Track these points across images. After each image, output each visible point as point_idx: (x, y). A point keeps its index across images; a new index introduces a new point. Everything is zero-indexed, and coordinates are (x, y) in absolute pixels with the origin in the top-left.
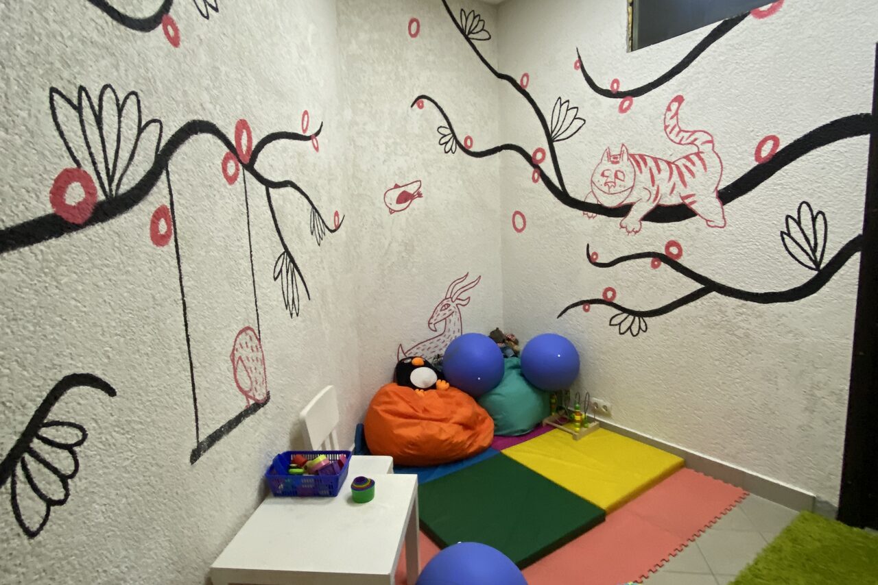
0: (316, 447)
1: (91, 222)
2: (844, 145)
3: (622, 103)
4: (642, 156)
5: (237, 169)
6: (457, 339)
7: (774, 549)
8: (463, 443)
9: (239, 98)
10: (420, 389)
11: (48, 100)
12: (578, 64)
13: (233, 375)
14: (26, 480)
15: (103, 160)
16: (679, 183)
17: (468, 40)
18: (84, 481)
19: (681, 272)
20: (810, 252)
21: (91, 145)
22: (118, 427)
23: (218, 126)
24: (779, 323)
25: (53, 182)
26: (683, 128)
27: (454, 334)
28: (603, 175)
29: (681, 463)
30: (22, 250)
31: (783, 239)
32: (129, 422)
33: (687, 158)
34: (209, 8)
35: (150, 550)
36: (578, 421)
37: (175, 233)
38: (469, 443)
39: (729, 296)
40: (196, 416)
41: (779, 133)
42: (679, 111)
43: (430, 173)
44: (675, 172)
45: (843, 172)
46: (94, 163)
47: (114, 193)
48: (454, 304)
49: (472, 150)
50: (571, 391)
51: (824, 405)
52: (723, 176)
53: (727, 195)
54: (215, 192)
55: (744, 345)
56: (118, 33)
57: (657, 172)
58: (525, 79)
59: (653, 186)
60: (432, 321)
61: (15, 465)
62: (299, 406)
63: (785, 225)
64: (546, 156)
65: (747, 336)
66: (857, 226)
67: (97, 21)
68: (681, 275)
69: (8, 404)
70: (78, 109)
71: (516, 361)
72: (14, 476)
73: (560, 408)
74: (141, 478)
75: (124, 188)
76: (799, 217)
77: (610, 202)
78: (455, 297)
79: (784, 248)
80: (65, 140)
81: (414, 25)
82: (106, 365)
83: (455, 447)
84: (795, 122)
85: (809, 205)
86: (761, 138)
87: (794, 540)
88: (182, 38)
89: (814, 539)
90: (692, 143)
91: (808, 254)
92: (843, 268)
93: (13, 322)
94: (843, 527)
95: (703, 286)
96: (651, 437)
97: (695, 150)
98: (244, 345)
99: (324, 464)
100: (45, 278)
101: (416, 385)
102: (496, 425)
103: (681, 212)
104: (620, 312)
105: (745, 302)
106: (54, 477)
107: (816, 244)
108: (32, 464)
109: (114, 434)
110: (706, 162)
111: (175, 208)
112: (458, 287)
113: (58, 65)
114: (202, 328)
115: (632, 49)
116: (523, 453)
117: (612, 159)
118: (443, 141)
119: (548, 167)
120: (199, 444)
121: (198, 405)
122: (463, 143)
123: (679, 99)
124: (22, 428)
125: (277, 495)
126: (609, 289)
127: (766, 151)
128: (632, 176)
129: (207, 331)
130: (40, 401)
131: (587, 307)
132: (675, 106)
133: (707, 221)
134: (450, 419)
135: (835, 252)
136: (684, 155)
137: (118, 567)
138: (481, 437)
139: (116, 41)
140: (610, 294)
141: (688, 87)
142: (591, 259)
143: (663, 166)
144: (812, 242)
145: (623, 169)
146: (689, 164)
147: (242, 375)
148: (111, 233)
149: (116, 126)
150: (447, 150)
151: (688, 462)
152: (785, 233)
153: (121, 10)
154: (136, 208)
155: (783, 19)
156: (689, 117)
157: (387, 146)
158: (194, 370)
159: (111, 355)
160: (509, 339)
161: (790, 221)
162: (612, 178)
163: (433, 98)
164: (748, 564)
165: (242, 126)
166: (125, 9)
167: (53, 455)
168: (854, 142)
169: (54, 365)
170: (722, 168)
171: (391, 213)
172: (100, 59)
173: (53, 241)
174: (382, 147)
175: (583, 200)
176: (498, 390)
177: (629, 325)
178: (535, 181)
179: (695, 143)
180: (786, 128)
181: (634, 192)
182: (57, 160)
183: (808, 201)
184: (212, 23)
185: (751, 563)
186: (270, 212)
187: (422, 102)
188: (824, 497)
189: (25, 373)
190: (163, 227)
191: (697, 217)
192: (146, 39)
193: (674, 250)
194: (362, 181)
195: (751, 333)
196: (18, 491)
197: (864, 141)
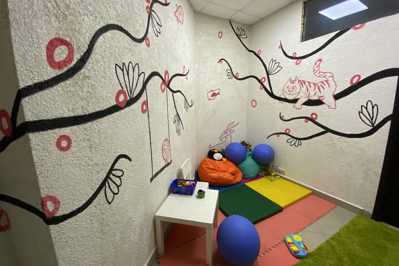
0: (185, 178)
1: (125, 107)
2: (387, 79)
3: (297, 61)
4: (303, 81)
5: (165, 87)
6: (230, 145)
7: (347, 227)
8: (232, 180)
9: (166, 63)
10: (217, 160)
11: (115, 68)
12: (280, 47)
13: (162, 154)
14: (108, 187)
15: (129, 87)
16: (318, 91)
17: (239, 38)
18: (123, 187)
19: (316, 125)
20: (370, 120)
21: (126, 82)
22: (132, 170)
23: (160, 73)
24: (355, 145)
25: (116, 94)
26: (321, 71)
27: (228, 142)
28: (288, 88)
29: (311, 193)
30: (108, 116)
31: (359, 114)
32: (135, 169)
33: (322, 82)
34: (158, 33)
35: (139, 209)
36: (273, 175)
37: (148, 109)
38: (234, 180)
39: (335, 134)
40: (152, 167)
41: (361, 74)
42: (320, 65)
43: (223, 86)
44: (317, 88)
45: (386, 90)
46: (127, 88)
47: (132, 97)
48: (229, 132)
49: (238, 78)
50: (270, 164)
51: (370, 177)
52: (336, 90)
53: (337, 97)
54: (159, 95)
55: (340, 152)
56: (133, 44)
57: (309, 87)
58: (259, 52)
59: (308, 92)
60: (221, 137)
61: (106, 183)
62: (180, 164)
63: (361, 109)
64: (266, 81)
65: (341, 149)
66: (390, 111)
67: (128, 41)
68: (317, 126)
69: (104, 164)
70: (123, 70)
71: (250, 153)
72: (106, 185)
73: (266, 170)
74: (137, 187)
75: (135, 95)
76: (367, 106)
77: (290, 97)
78: (230, 129)
79: (360, 118)
80: (119, 80)
81: (220, 34)
82: (129, 151)
83: (228, 181)
84: (368, 70)
85: (371, 102)
86: (353, 76)
87: (355, 225)
88: (150, 44)
89: (362, 225)
90: (324, 77)
91: (369, 120)
92: (383, 126)
93: (106, 139)
94: (374, 221)
95: (325, 130)
96: (300, 183)
97: (326, 79)
98: (165, 145)
99: (188, 184)
100: (114, 125)
101: (215, 159)
102: (243, 174)
103: (318, 102)
104: (291, 138)
105: (341, 137)
106: (115, 186)
107: (373, 117)
108: (110, 182)
109: (131, 173)
110: (330, 84)
111: (148, 101)
112: (231, 126)
113: (117, 56)
114: (155, 140)
115: (302, 41)
116: (253, 185)
117: (292, 82)
118: (228, 75)
119: (266, 84)
120: (153, 176)
121: (153, 164)
122: (235, 75)
123: (320, 60)
124: (108, 171)
125: (173, 193)
126: (288, 129)
127: (355, 81)
128: (299, 88)
129: (156, 140)
130: (112, 163)
131: (278, 135)
132: (318, 63)
133: (328, 106)
134: (227, 172)
135: (380, 121)
136: (321, 81)
137: (131, 214)
138: (238, 178)
139: (133, 47)
140: (288, 131)
141: (324, 56)
142: (281, 118)
143: (312, 85)
144: (371, 116)
145: (296, 86)
146: (322, 85)
147: (164, 154)
148: (131, 110)
149: (132, 75)
150: (229, 78)
151: (314, 193)
152: (361, 112)
153: (134, 36)
154: (137, 102)
155: (365, 30)
156: (323, 67)
157: (209, 77)
158: (152, 153)
159: (130, 148)
160: (248, 145)
161: (363, 108)
162: (291, 89)
163: (226, 60)
164: (337, 232)
165: (166, 72)
166: (135, 36)
167: (115, 179)
168: (391, 78)
169: (116, 152)
170: (336, 86)
171: (209, 100)
172: (129, 53)
173: (116, 113)
174: (207, 77)
175: (279, 96)
176: (244, 163)
177: (294, 143)
178: (261, 89)
179: (326, 77)
180: (364, 72)
181: (300, 94)
182: (117, 87)
183: (371, 100)
184: (159, 38)
185: (338, 231)
186: (173, 101)
187: (222, 61)
188: (367, 210)
189: (109, 154)
190: (145, 107)
191: (325, 104)
192: (141, 45)
193: (314, 116)
194: (200, 89)
195: (343, 148)
196: (106, 190)
197: (396, 78)
